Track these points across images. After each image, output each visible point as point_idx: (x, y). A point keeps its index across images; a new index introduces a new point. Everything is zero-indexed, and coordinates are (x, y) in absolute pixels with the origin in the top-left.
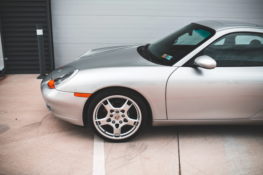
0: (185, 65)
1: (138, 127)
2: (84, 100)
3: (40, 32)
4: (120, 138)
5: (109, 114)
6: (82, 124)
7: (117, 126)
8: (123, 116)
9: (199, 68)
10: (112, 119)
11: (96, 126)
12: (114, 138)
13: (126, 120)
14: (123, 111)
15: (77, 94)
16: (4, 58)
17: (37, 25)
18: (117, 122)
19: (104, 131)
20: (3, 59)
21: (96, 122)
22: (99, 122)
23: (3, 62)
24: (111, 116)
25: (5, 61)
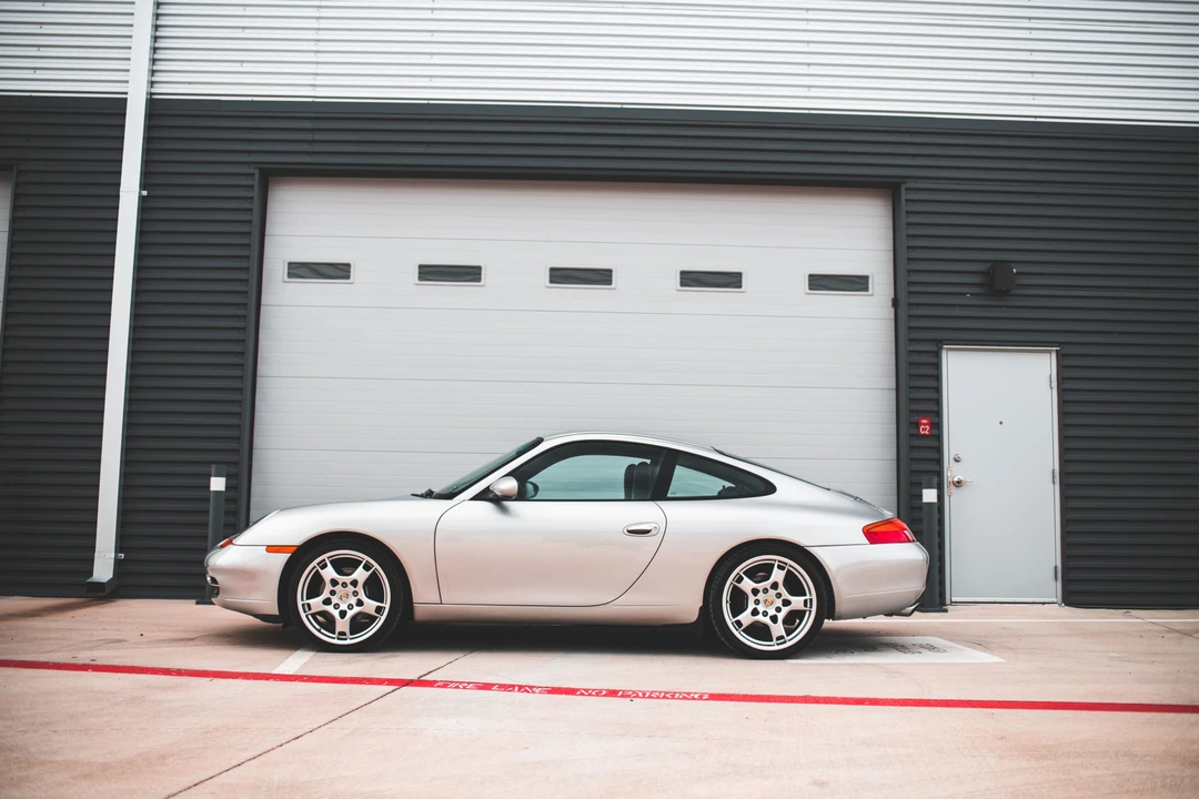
0: (476, 498)
1: (383, 618)
2: (284, 558)
3: (218, 484)
4: (348, 642)
5: (329, 587)
6: (274, 610)
7: (343, 614)
8: (355, 594)
9: (506, 503)
10: (335, 600)
11: (303, 615)
12: (336, 641)
13: (360, 603)
14: (354, 583)
15: (272, 549)
16: (116, 552)
17: (213, 468)
18: (344, 607)
19: (318, 627)
20: (113, 555)
21: (303, 605)
22: (309, 605)
23: (113, 561)
24: (333, 593)
25: (117, 562)
